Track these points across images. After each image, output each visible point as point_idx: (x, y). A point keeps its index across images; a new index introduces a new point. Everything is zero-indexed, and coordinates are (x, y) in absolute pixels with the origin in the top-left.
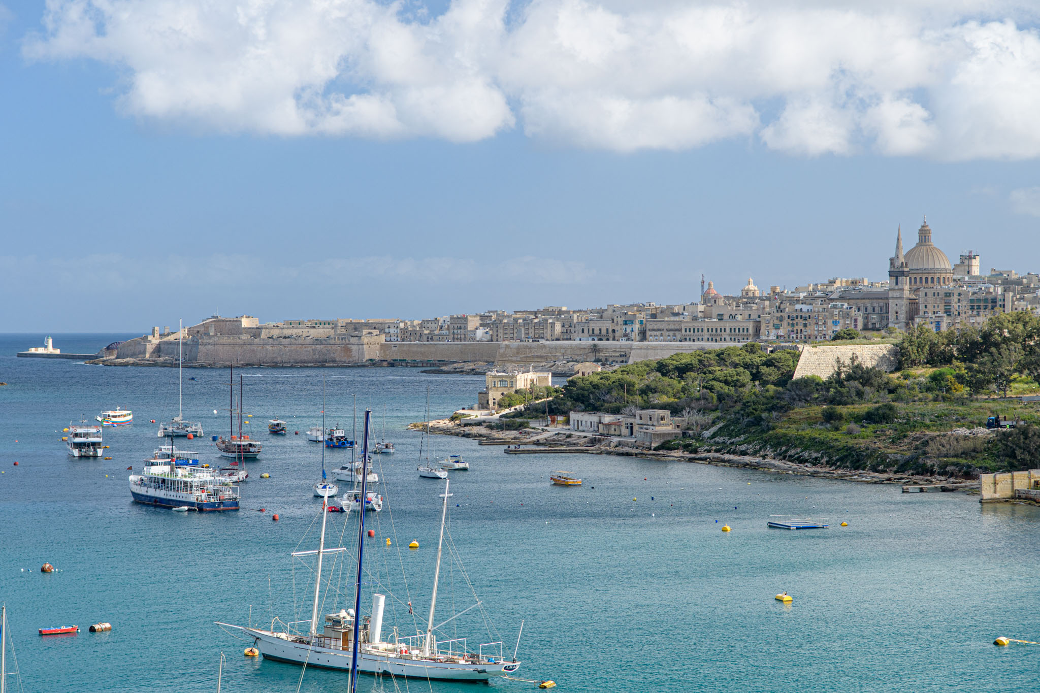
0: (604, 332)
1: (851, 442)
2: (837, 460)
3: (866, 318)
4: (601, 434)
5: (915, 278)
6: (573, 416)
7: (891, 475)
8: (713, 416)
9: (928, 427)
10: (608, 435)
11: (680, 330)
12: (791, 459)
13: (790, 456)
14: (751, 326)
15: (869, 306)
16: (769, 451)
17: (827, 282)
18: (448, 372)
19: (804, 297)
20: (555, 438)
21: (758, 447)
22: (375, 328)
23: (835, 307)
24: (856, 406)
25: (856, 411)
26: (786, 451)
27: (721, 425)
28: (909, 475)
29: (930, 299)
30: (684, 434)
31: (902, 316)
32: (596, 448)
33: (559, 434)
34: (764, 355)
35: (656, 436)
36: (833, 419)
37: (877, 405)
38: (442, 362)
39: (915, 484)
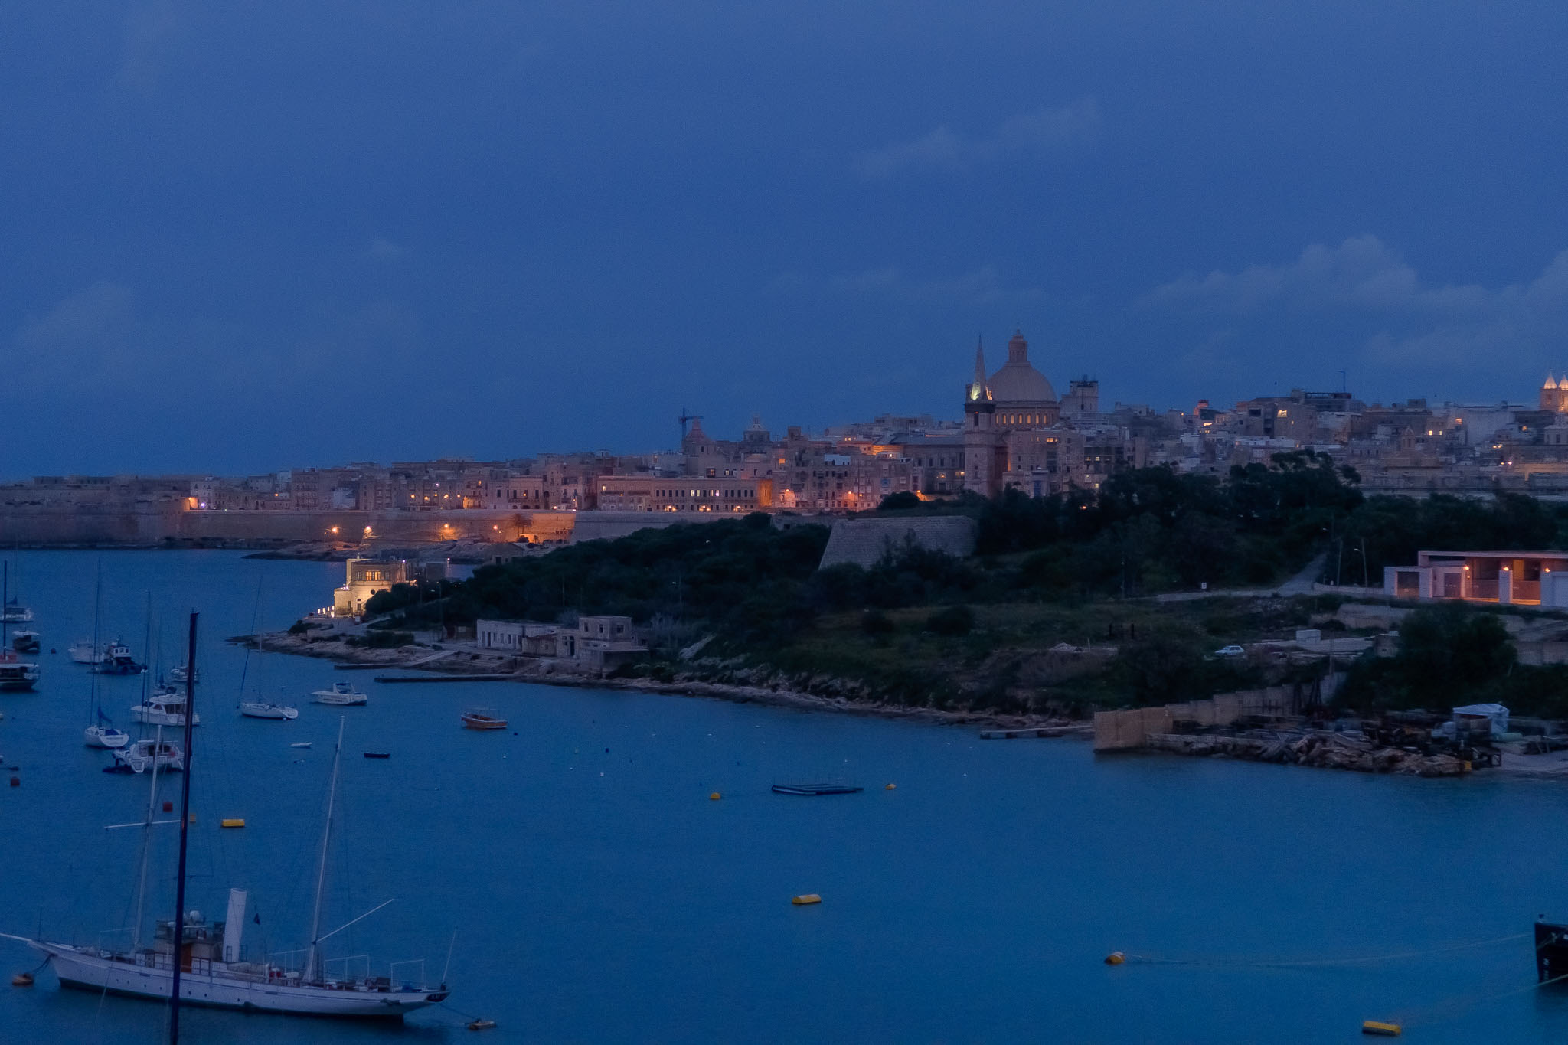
0: (532, 494)
1: (907, 665)
2: (885, 692)
3: (929, 477)
4: (525, 654)
5: (1005, 415)
6: (483, 626)
7: (965, 714)
8: (696, 625)
9: (1020, 641)
10: (537, 655)
12: (816, 691)
13: (814, 687)
14: (757, 488)
15: (935, 457)
16: (782, 678)
17: (873, 421)
18: (290, 557)
19: (837, 442)
20: (455, 659)
21: (764, 673)
22: (175, 489)
23: (886, 457)
24: (914, 609)
25: (913, 617)
26: (808, 679)
27: (710, 639)
28: (991, 715)
29: (1027, 447)
30: (652, 653)
31: (983, 473)
32: (516, 673)
33: (458, 654)
34: (775, 532)
35: (608, 656)
36: (878, 629)
37: (945, 608)
38: (280, 542)
39: (1000, 727)
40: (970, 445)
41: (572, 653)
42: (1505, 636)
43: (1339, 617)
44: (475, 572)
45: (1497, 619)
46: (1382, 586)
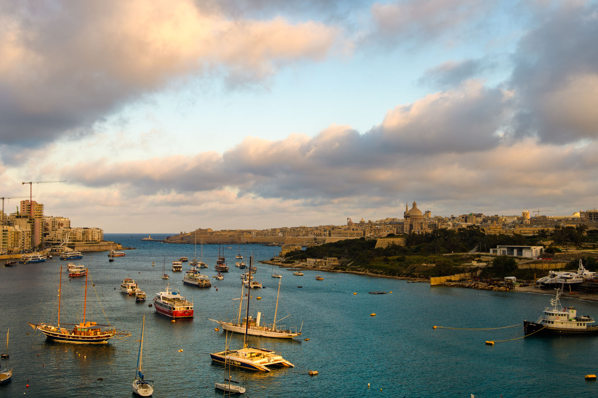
0: (318, 234)
1: (392, 268)
2: (388, 273)
3: (397, 230)
4: (316, 265)
5: (412, 218)
6: (308, 259)
7: (404, 278)
8: (350, 259)
9: (415, 263)
10: (319, 265)
11: (341, 233)
12: (374, 273)
13: (374, 272)
14: (362, 232)
15: (398, 226)
16: (367, 270)
17: (385, 219)
18: (271, 246)
19: (379, 223)
20: (302, 266)
21: (364, 269)
22: (248, 232)
23: (388, 226)
24: (394, 257)
25: (394, 258)
26: (372, 270)
27: (353, 262)
28: (409, 278)
29: (416, 224)
30: (342, 265)
31: (408, 229)
32: (315, 269)
33: (303, 265)
34: (366, 241)
35: (333, 265)
36: (386, 260)
37: (400, 256)
38: (269, 243)
39: (411, 280)
40: (405, 224)
41: (326, 265)
42: (515, 263)
43: (481, 259)
44: (306, 249)
45: (514, 259)
46: (489, 252)
